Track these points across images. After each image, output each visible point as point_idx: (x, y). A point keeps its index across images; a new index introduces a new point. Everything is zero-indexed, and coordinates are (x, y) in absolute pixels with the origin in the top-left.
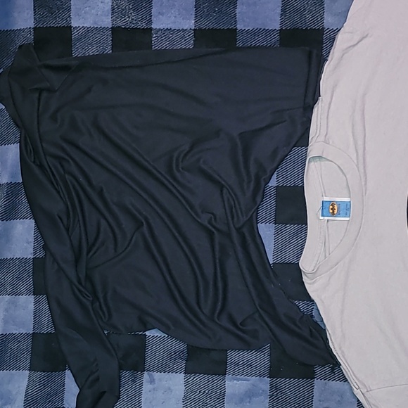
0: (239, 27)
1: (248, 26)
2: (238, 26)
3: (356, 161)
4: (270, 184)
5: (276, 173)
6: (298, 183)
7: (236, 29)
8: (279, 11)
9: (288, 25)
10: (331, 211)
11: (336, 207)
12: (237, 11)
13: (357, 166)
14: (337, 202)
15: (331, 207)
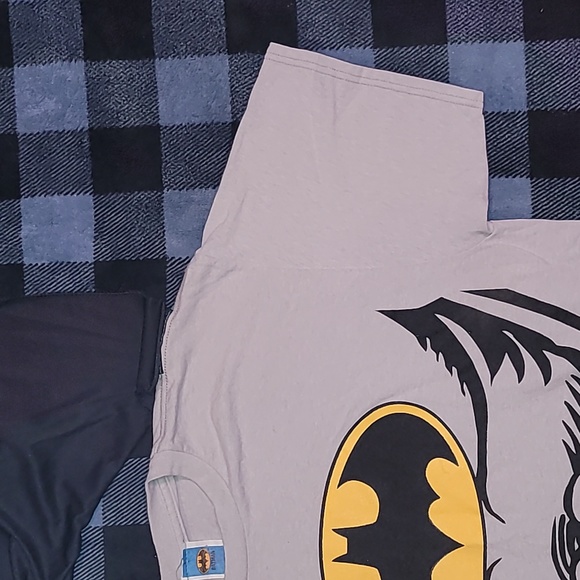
0: (27, 261)
1: (42, 258)
2: (24, 260)
3: (226, 479)
4: (92, 524)
5: (101, 504)
6: (139, 519)
7: (23, 264)
8: (91, 231)
9: (107, 256)
10: (200, 565)
11: (208, 557)
12: (23, 234)
13: (229, 486)
14: (208, 548)
15: (200, 558)
